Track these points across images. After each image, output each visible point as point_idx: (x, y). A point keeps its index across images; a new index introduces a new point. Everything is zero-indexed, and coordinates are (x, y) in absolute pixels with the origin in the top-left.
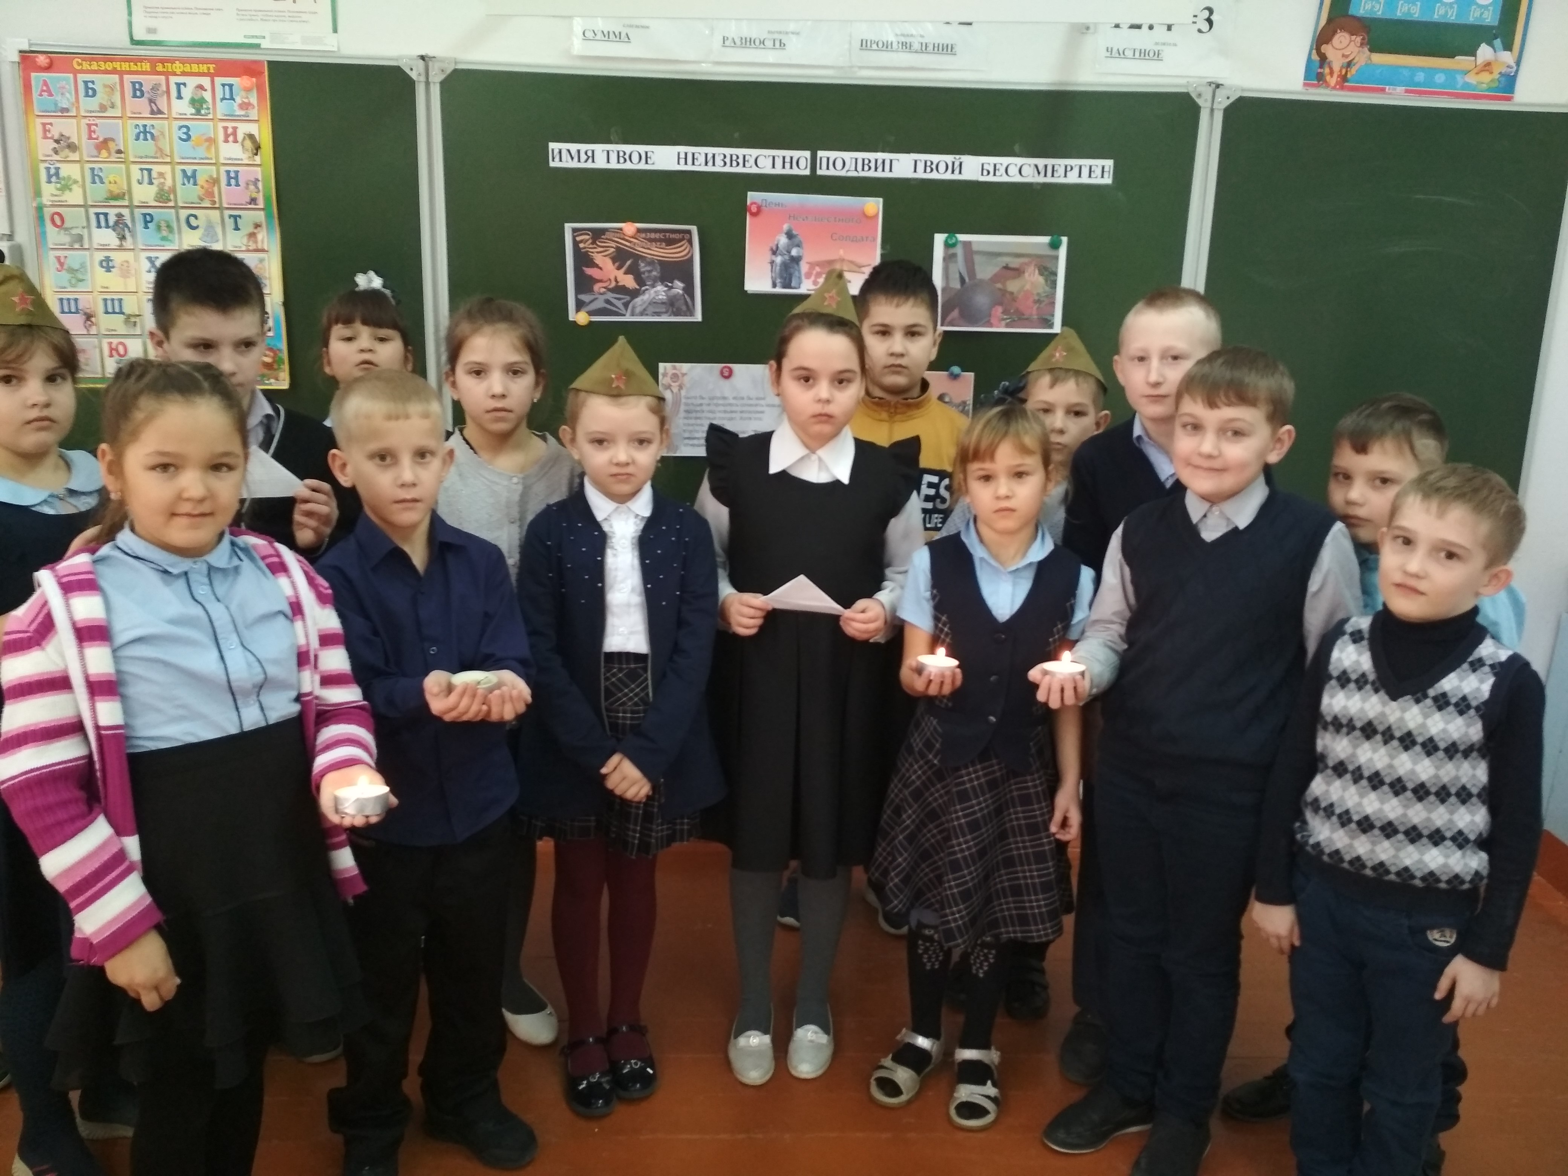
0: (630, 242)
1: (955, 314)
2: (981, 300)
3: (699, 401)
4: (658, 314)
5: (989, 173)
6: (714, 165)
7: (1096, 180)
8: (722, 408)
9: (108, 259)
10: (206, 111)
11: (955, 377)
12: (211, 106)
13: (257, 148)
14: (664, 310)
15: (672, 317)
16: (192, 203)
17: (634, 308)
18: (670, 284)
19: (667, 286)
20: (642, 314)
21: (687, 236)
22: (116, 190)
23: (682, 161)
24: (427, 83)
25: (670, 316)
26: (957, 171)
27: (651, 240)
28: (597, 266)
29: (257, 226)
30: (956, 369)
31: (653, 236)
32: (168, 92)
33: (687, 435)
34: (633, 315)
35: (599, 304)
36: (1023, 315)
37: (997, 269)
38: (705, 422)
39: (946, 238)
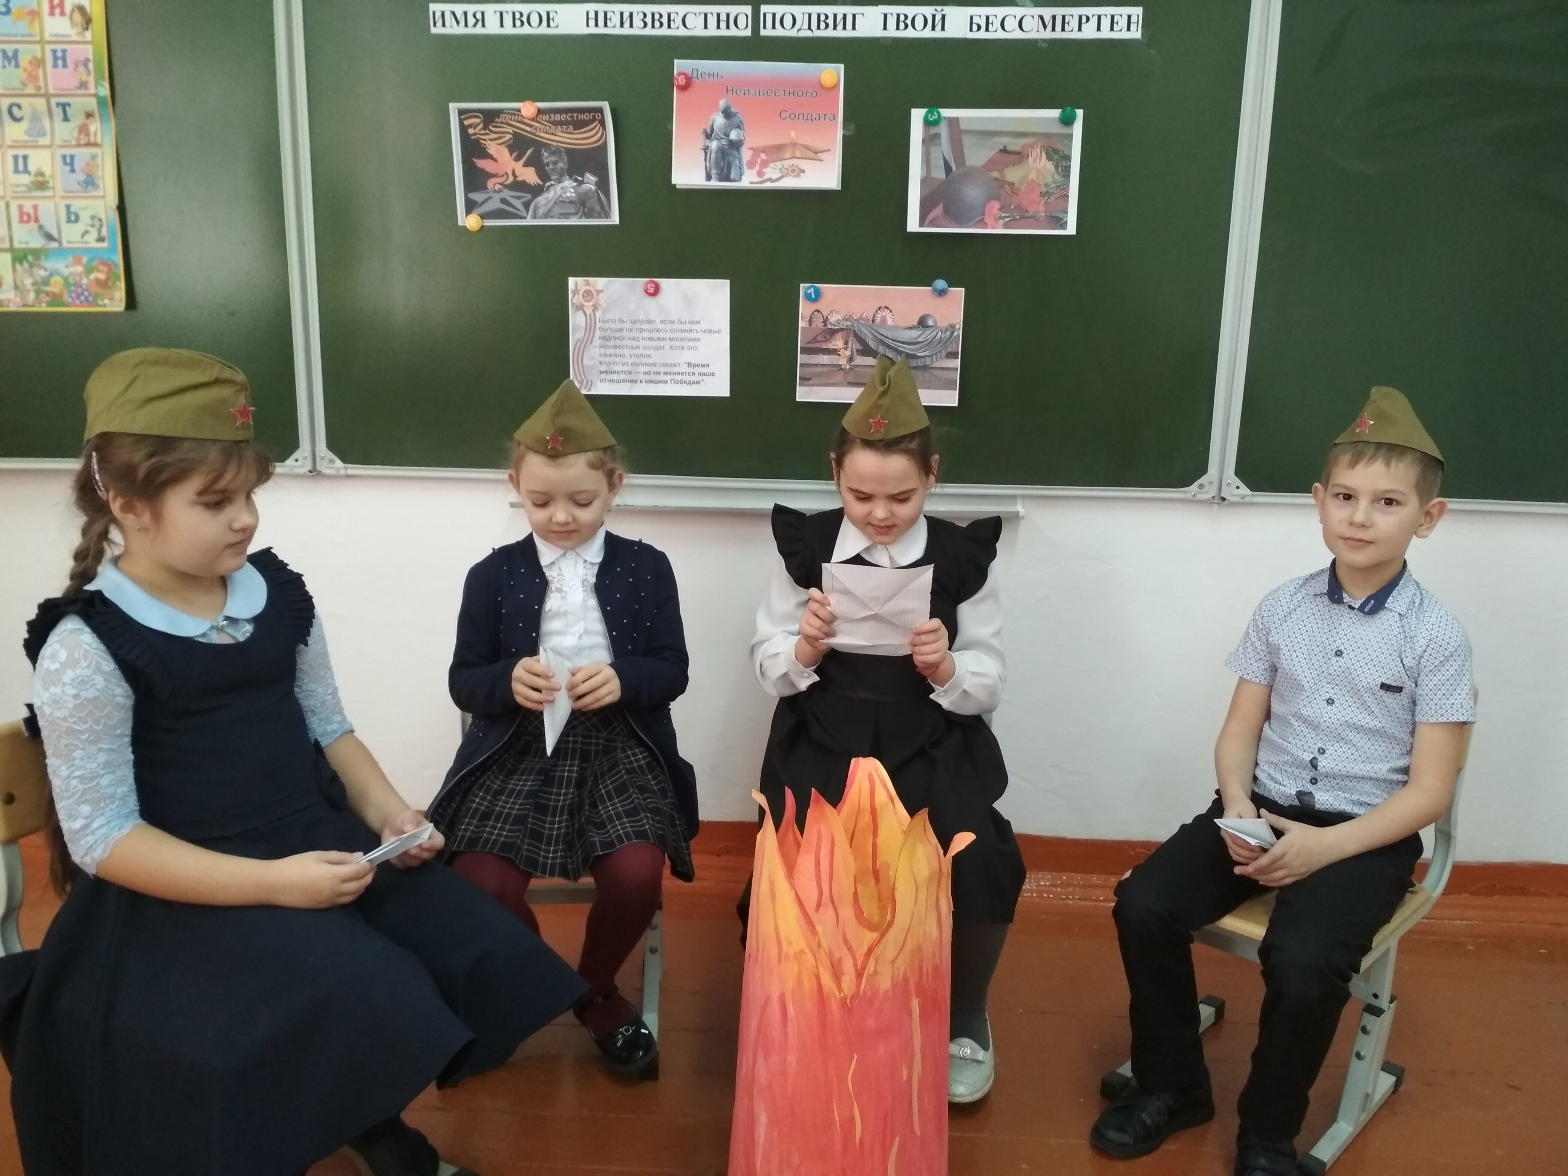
0: (531, 126)
1: (938, 211)
2: (972, 193)
3: (621, 326)
4: (566, 216)
5: (979, 27)
6: (631, 26)
7: (1121, 34)
8: (646, 335)
11: (941, 293)
13: (88, 22)
14: (573, 211)
15: (584, 219)
16: (15, 90)
17: (536, 209)
18: (580, 179)
19: (576, 180)
20: (546, 216)
21: (598, 116)
23: (592, 22)
25: (581, 218)
26: (939, 27)
27: (555, 123)
28: (491, 157)
29: (89, 115)
30: (941, 284)
31: (558, 117)
33: (603, 368)
34: (535, 217)
35: (494, 204)
36: (1027, 211)
37: (992, 153)
38: (627, 352)
39: (927, 113)
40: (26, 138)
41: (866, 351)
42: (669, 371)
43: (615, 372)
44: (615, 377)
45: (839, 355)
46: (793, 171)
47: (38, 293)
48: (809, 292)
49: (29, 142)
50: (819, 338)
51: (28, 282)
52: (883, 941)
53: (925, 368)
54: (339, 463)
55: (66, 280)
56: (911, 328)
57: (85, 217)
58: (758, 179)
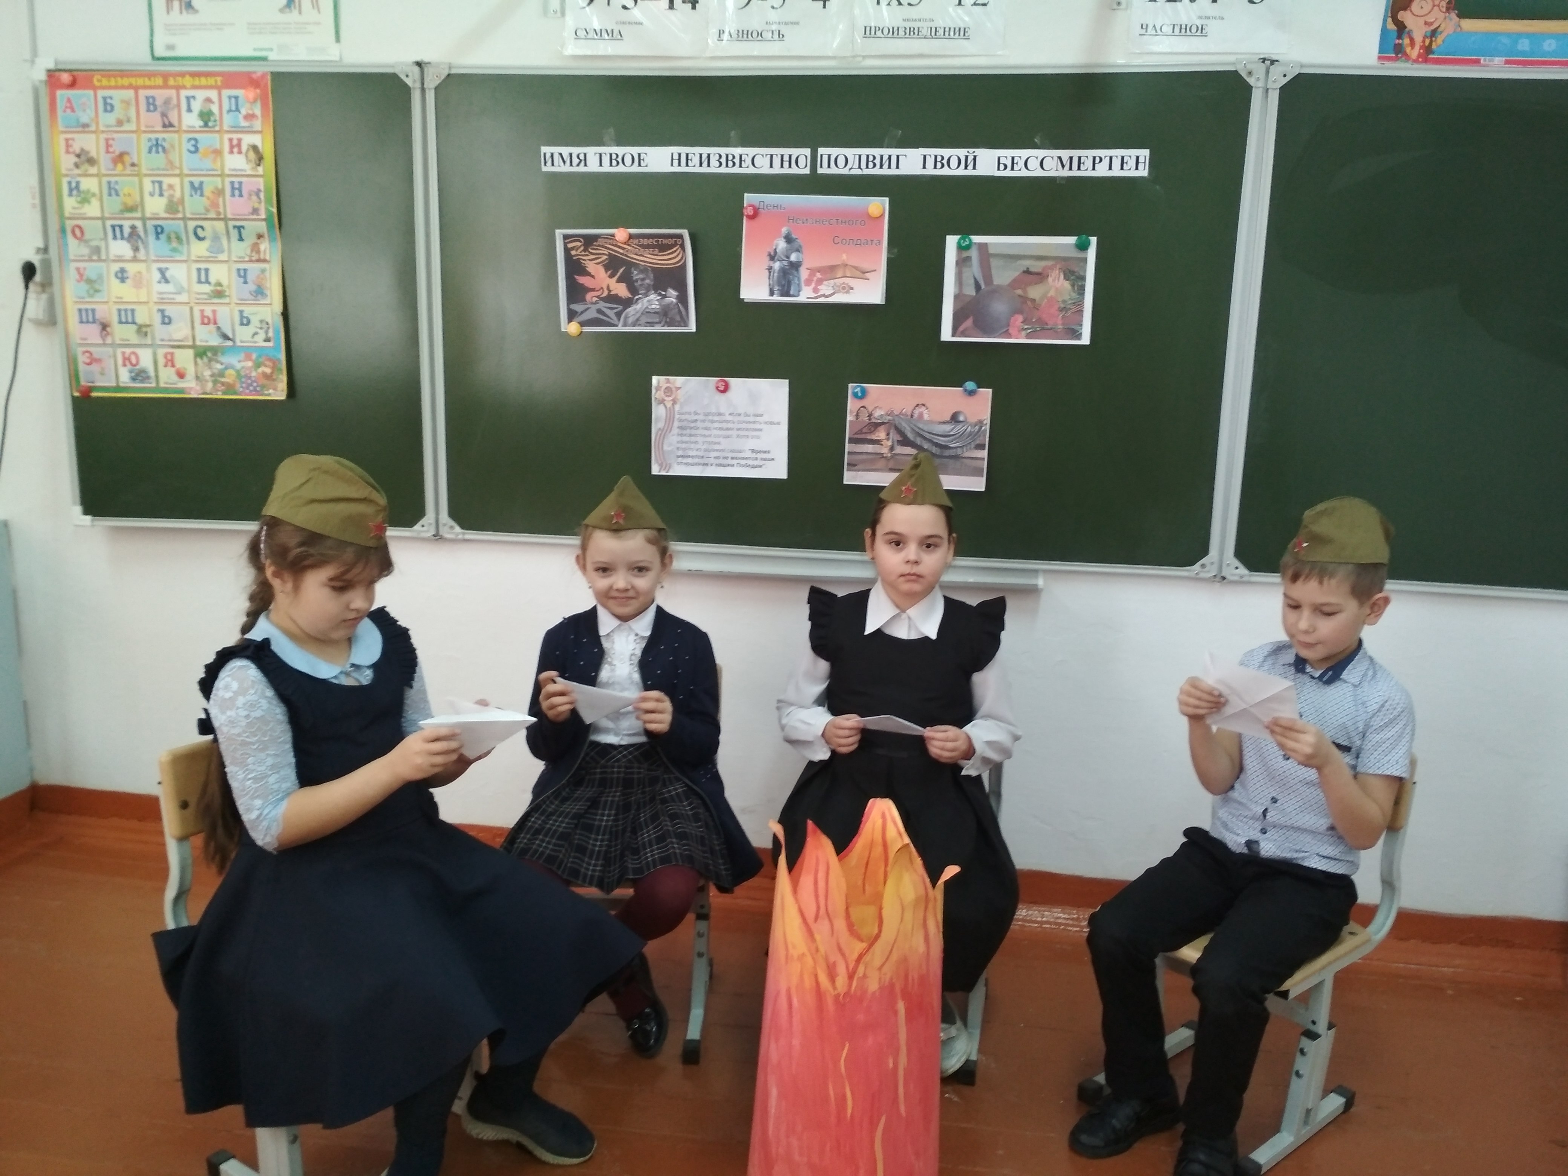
0: (623, 249)
1: (969, 323)
2: (999, 307)
3: (696, 417)
4: (651, 324)
5: (1006, 167)
6: (709, 165)
7: (1130, 172)
8: (717, 425)
9: (122, 271)
10: (214, 123)
11: (971, 393)
12: (218, 118)
13: (260, 159)
14: (657, 320)
15: (666, 327)
16: (201, 214)
17: (626, 318)
18: (664, 293)
19: (660, 294)
20: (634, 324)
21: (679, 241)
22: (130, 202)
23: (676, 162)
24: (423, 90)
25: (663, 326)
26: (971, 166)
27: (643, 247)
28: (588, 274)
29: (260, 236)
30: (970, 385)
31: (646, 242)
32: (178, 105)
33: (680, 453)
34: (625, 325)
35: (592, 314)
36: (1047, 324)
37: (1016, 274)
38: (700, 439)
39: (959, 240)
40: (208, 254)
41: (905, 441)
42: (736, 456)
43: (689, 457)
44: (689, 460)
45: (882, 445)
46: (844, 288)
47: (215, 382)
48: (856, 391)
49: (209, 257)
50: (865, 430)
51: (207, 373)
52: (871, 950)
53: (956, 457)
54: (458, 529)
55: (238, 372)
56: (944, 423)
57: (255, 321)
58: (814, 295)
